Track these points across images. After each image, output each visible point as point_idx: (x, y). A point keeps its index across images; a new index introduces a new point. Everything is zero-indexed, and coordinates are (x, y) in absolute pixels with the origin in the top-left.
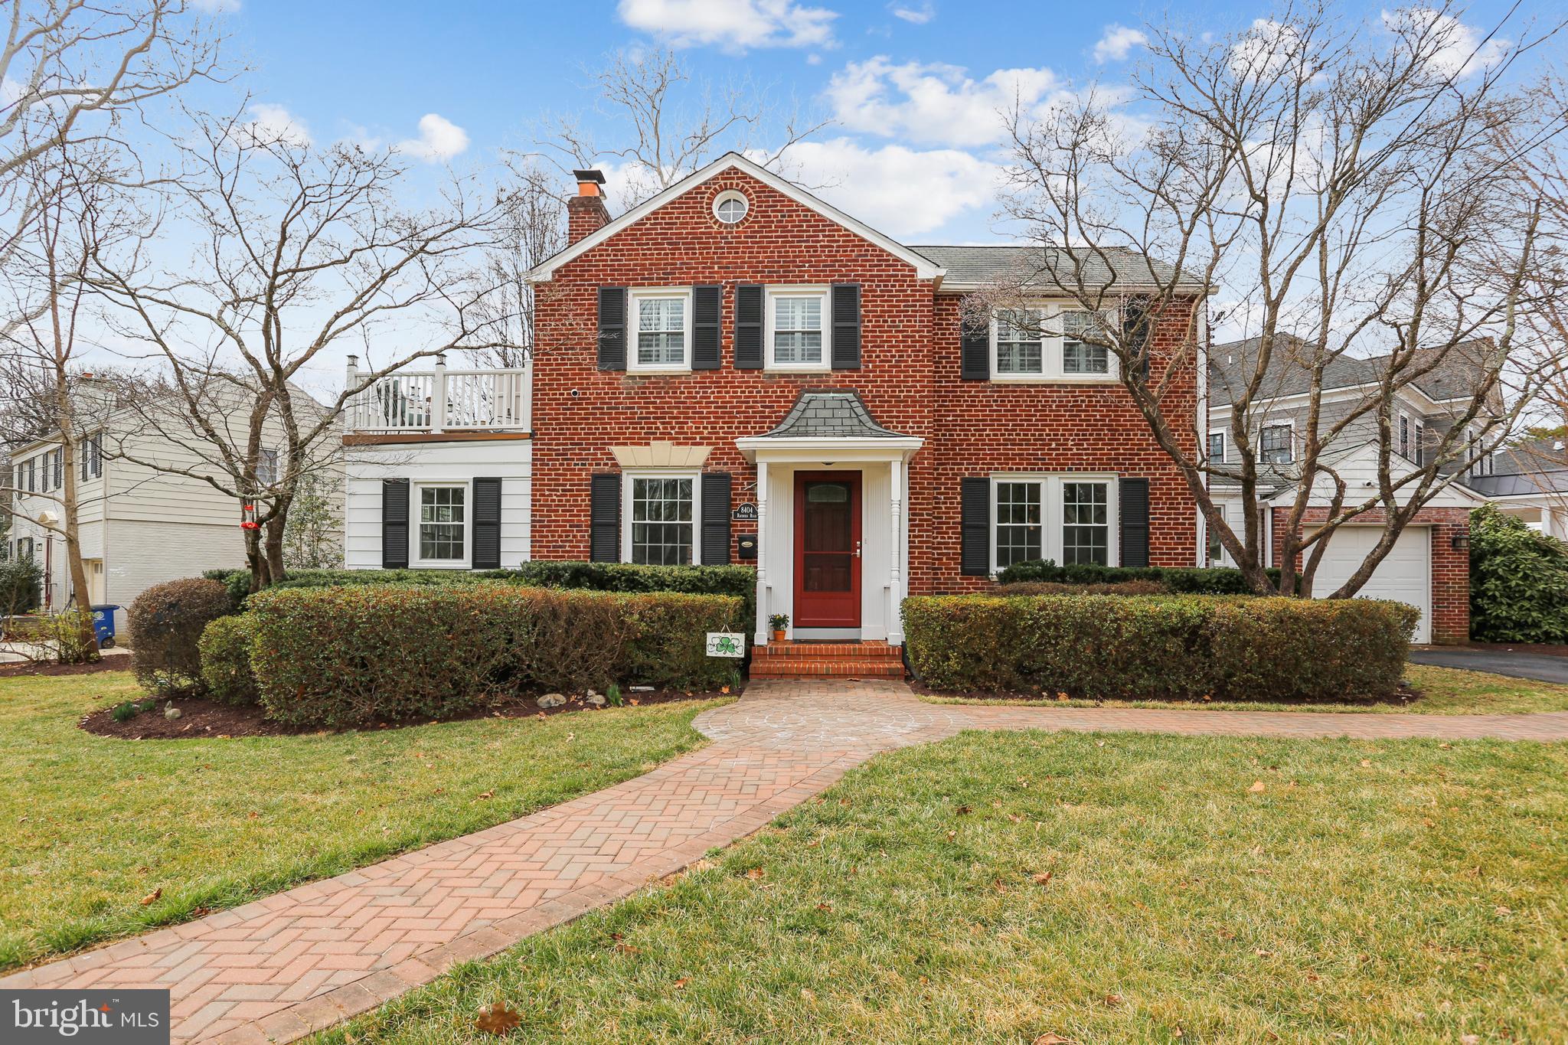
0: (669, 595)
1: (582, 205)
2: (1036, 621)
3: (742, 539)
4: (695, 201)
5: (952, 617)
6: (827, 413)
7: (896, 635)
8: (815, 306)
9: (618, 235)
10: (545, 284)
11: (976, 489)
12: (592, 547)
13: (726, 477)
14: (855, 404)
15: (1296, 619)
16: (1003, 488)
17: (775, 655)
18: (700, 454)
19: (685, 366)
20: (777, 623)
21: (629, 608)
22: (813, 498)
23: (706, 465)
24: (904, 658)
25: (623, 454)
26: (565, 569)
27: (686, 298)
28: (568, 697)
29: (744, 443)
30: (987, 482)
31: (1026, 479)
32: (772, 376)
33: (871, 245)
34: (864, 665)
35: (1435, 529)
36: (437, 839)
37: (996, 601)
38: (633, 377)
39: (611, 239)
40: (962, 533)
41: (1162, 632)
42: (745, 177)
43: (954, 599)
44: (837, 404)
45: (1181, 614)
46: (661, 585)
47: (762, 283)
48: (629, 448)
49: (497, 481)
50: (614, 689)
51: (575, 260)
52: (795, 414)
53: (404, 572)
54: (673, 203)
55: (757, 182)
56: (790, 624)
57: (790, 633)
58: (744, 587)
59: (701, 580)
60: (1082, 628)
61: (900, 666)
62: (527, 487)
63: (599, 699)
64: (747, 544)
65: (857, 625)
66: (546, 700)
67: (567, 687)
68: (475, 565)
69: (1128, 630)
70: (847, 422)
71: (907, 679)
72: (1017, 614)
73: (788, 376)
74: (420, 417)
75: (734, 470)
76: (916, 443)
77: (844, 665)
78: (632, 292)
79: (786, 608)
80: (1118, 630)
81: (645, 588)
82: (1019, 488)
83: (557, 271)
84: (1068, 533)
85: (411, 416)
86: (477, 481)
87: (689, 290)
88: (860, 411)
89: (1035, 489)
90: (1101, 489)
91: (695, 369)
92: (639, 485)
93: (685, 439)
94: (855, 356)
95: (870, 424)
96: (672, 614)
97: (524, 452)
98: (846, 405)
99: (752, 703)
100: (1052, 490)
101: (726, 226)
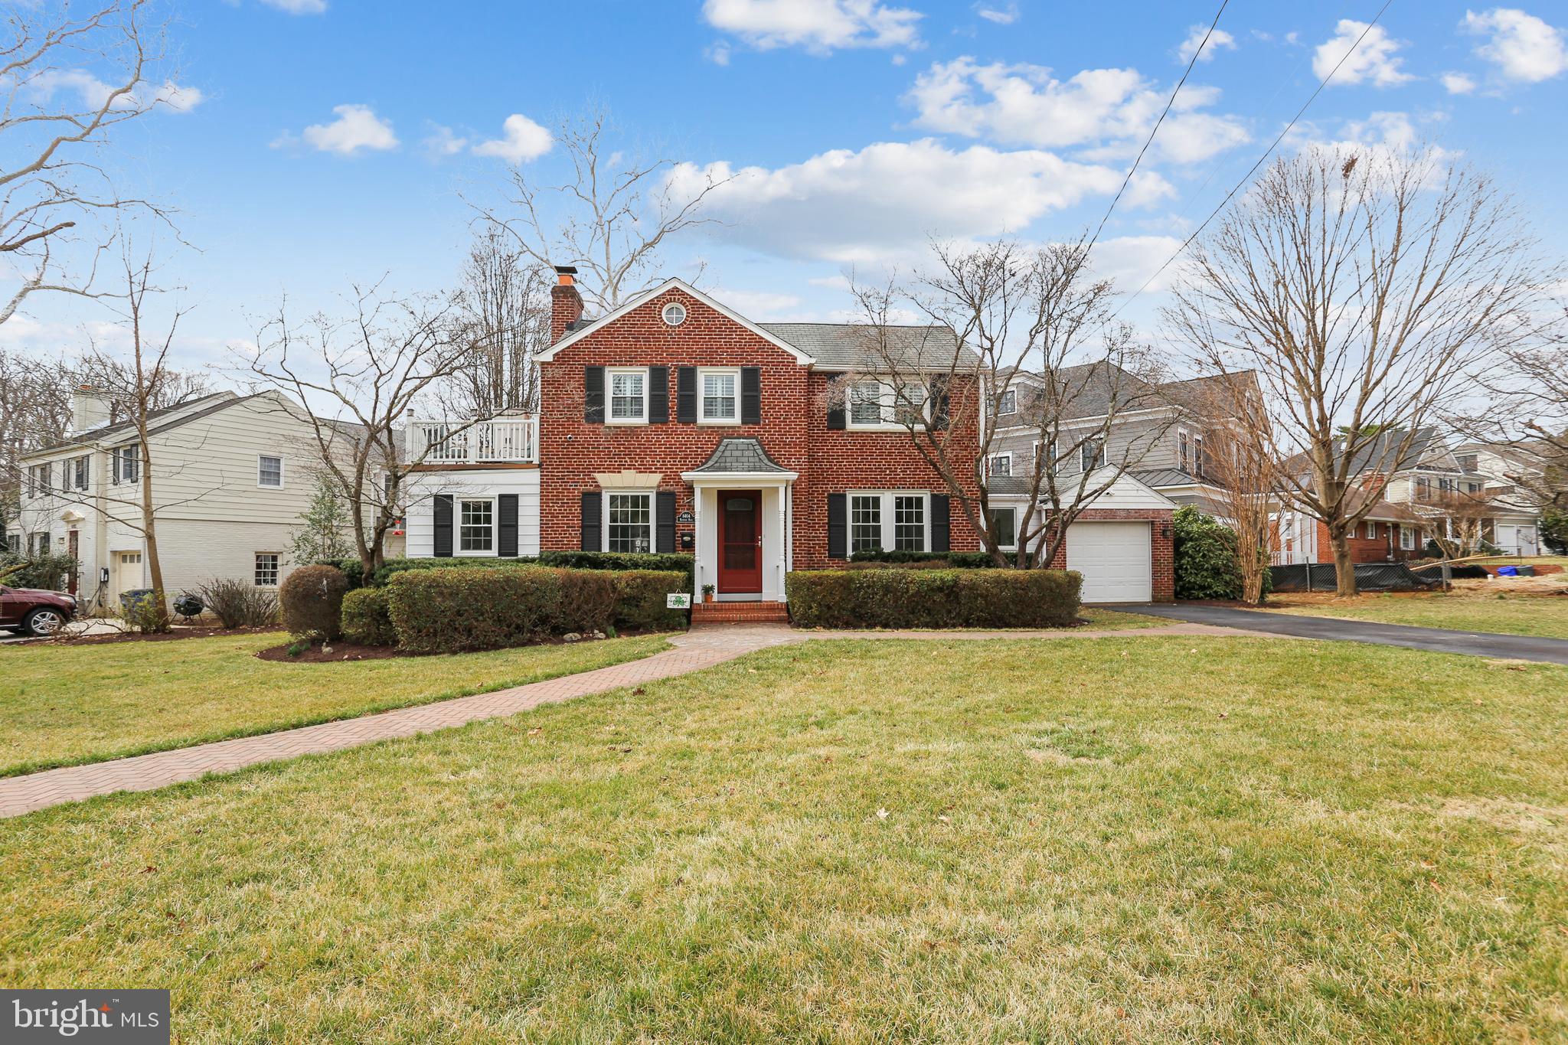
0: (641, 571)
1: (562, 292)
2: (862, 584)
3: (683, 535)
4: (650, 310)
5: (813, 583)
6: (738, 453)
7: (782, 598)
8: (730, 380)
9: (598, 331)
10: (548, 363)
11: (837, 502)
12: (582, 541)
13: (672, 494)
14: (757, 447)
15: (1006, 581)
16: (856, 500)
17: (706, 609)
18: (655, 479)
19: (644, 420)
20: (707, 590)
21: (619, 579)
22: (731, 507)
23: (659, 486)
24: (788, 611)
25: (603, 479)
26: (572, 556)
27: (645, 375)
28: (581, 635)
29: (686, 476)
30: (844, 496)
31: (870, 494)
32: (702, 427)
33: (767, 341)
34: (763, 615)
35: (1153, 523)
36: (572, 673)
37: (840, 573)
38: (609, 427)
39: (593, 334)
40: (829, 530)
41: (932, 590)
42: (683, 294)
43: (815, 572)
44: (745, 447)
45: (941, 579)
46: (636, 566)
47: (695, 366)
48: (607, 474)
49: (515, 497)
50: (611, 629)
51: (568, 347)
52: (718, 454)
53: (449, 560)
54: (635, 310)
55: (692, 297)
56: (716, 591)
57: (716, 596)
58: (687, 566)
59: (661, 562)
60: (887, 588)
61: (785, 615)
62: (536, 501)
63: (602, 635)
64: (686, 539)
65: (761, 592)
66: (567, 637)
67: (580, 629)
68: (500, 554)
69: (913, 589)
70: (751, 459)
71: (789, 623)
72: (851, 580)
73: (713, 427)
74: (460, 451)
75: (678, 489)
76: (793, 476)
77: (751, 615)
78: (607, 369)
79: (713, 580)
80: (907, 589)
81: (626, 568)
82: (866, 500)
83: (557, 354)
84: (899, 530)
85: (453, 451)
86: (501, 497)
87: (647, 369)
88: (760, 452)
89: (876, 501)
90: (919, 501)
91: (651, 422)
92: (613, 499)
93: (644, 469)
94: (758, 415)
95: (766, 461)
96: (646, 582)
97: (534, 477)
98: (751, 448)
99: (695, 634)
100: (887, 501)
101: (671, 327)
